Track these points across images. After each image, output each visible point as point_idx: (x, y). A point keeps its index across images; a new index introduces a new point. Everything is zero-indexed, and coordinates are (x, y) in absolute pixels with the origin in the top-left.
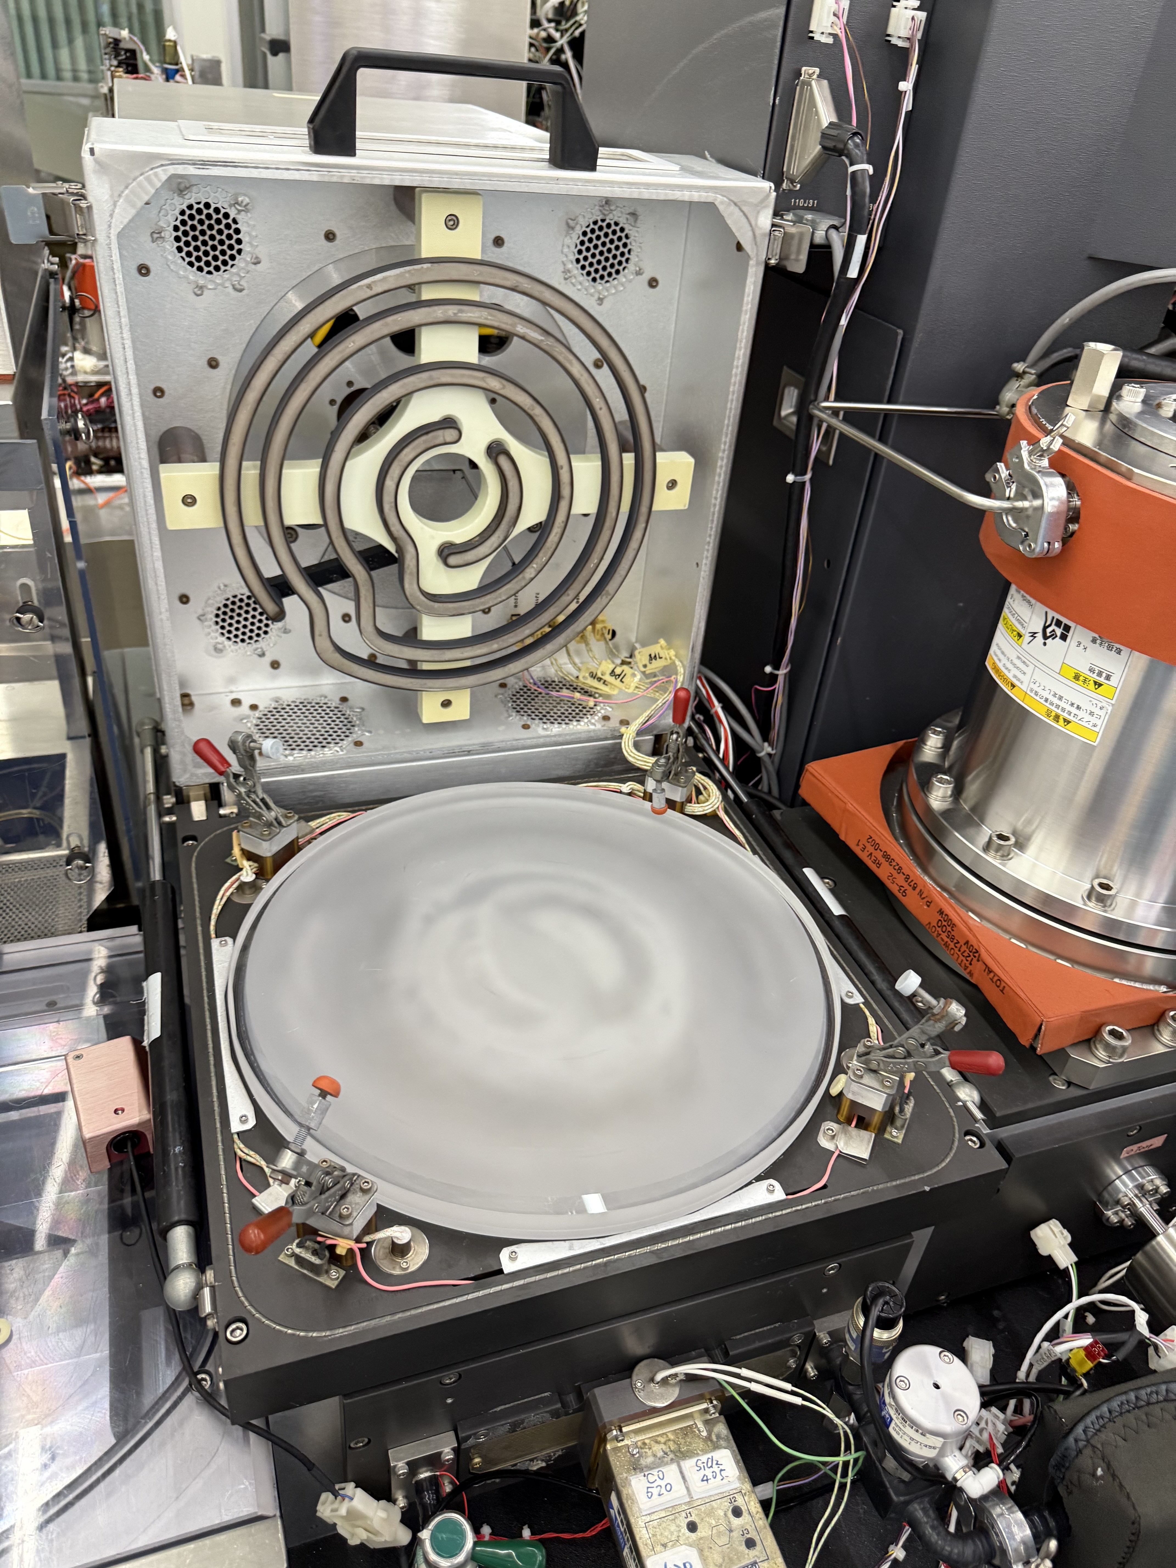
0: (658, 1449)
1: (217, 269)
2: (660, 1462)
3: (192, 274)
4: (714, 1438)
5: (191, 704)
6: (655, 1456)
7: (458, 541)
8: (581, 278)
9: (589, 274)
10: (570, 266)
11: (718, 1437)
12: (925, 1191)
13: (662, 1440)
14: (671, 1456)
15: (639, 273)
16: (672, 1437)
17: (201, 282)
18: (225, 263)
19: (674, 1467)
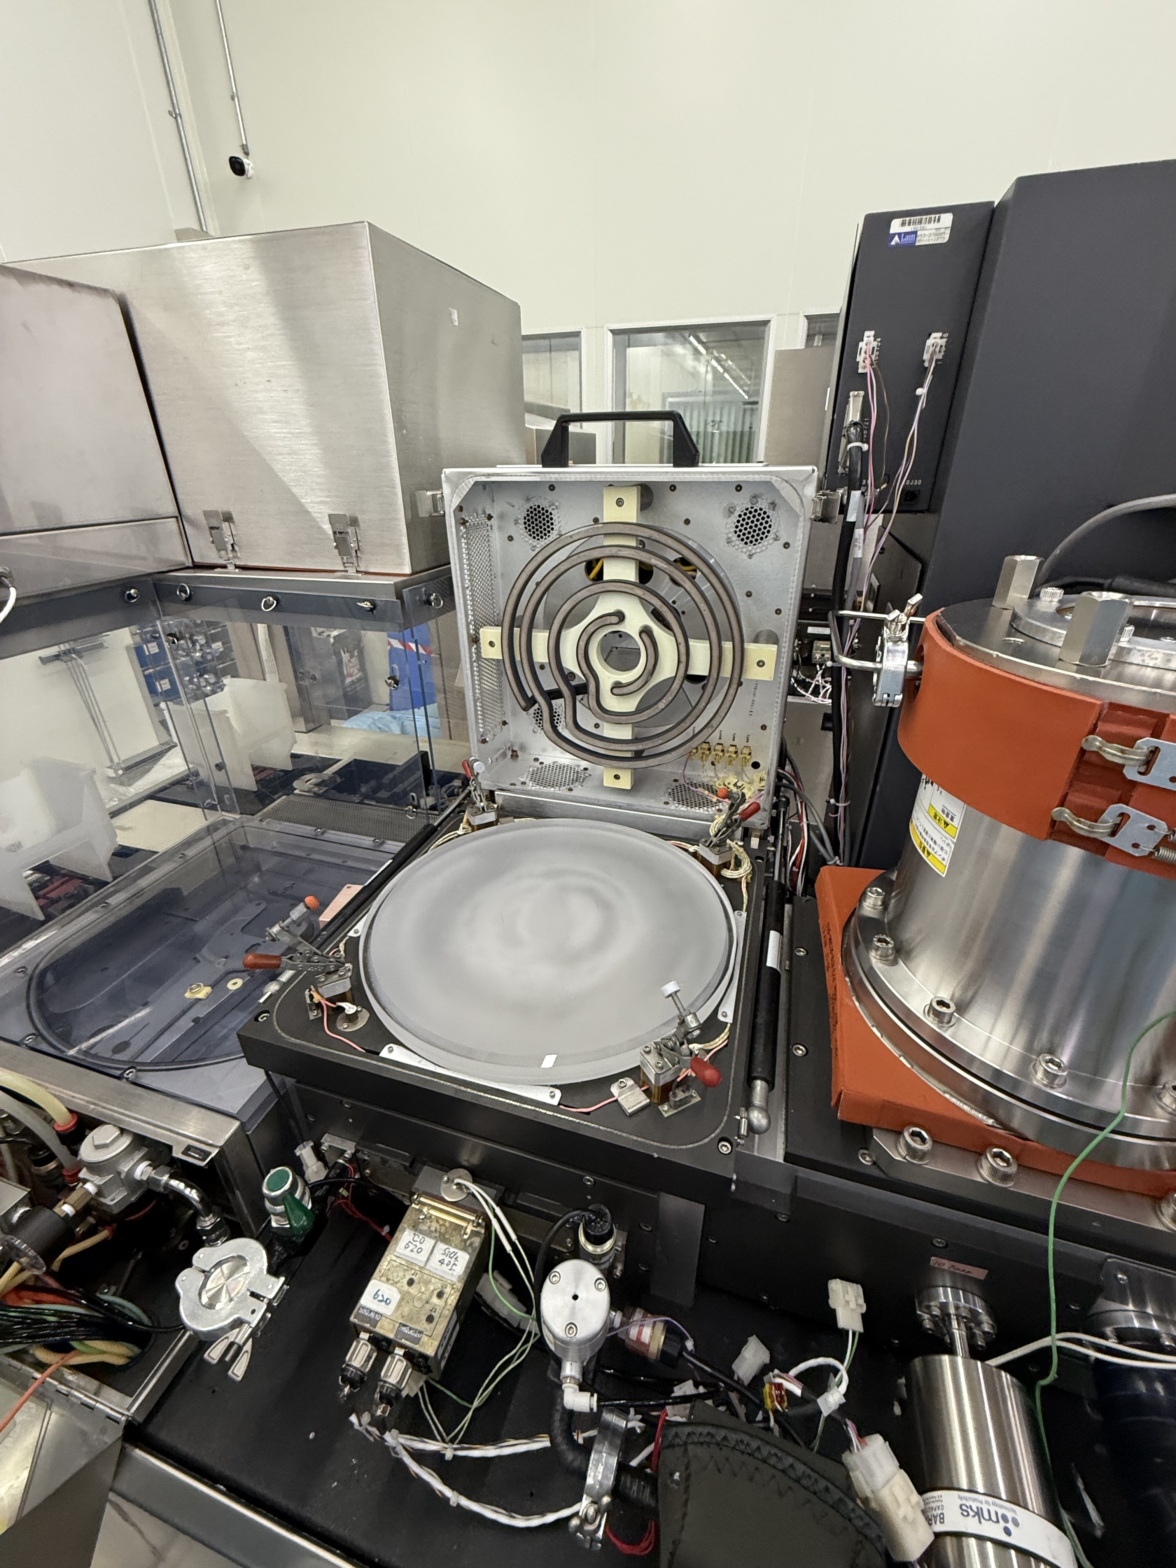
0: (434, 1226)
1: (542, 537)
2: (428, 1233)
3: (531, 541)
4: (468, 1243)
5: (517, 756)
6: (429, 1227)
7: (623, 682)
8: (738, 543)
9: (742, 540)
10: (730, 535)
11: (471, 1244)
12: (652, 1156)
13: (441, 1222)
14: (437, 1235)
15: (776, 539)
16: (447, 1224)
17: (534, 544)
18: (545, 535)
19: (433, 1242)
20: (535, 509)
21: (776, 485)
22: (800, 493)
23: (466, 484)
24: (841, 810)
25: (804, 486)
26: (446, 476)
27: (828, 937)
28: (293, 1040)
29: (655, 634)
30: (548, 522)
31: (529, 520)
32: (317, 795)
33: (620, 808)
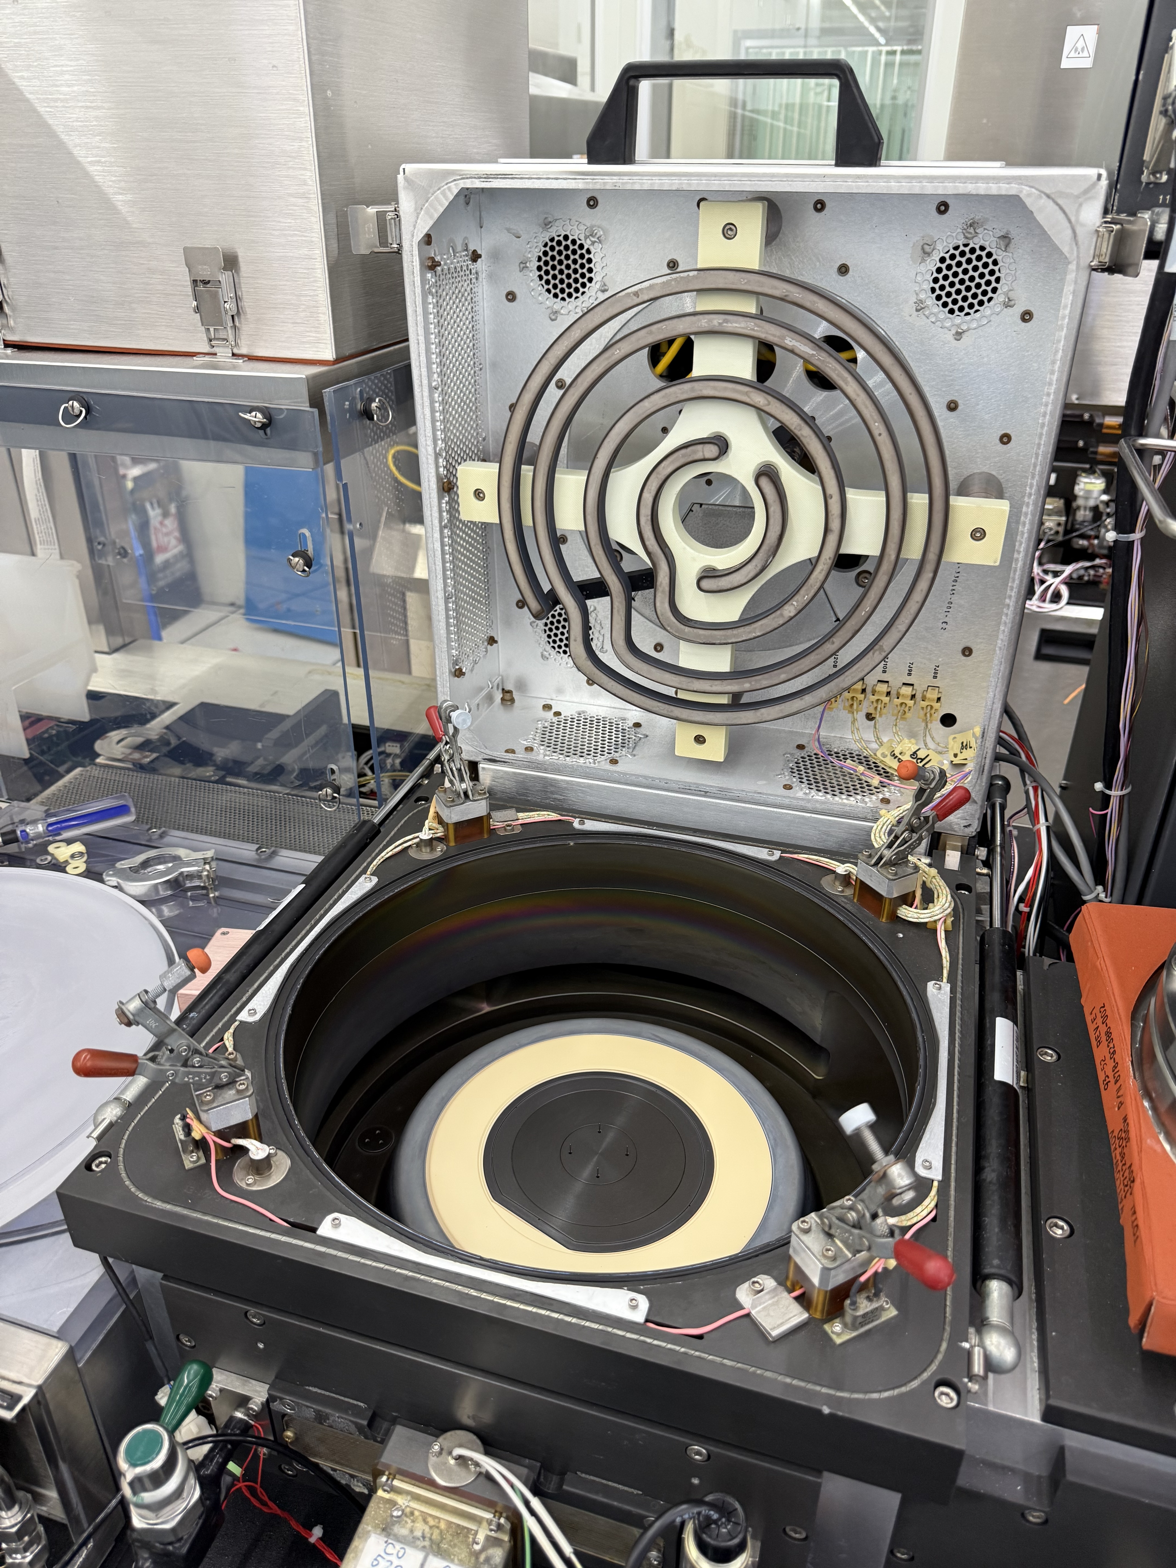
0: (420, 1528)
1: (570, 295)
2: (410, 1541)
3: (549, 301)
4: (482, 1558)
5: (513, 701)
6: (412, 1531)
7: (720, 567)
8: (935, 310)
9: (945, 305)
10: (922, 296)
11: (488, 1560)
12: (819, 1412)
13: (432, 1522)
14: (427, 1543)
15: (1008, 304)
16: (443, 1525)
17: (556, 307)
18: (577, 290)
19: (420, 1555)
20: (559, 243)
21: (1028, 202)
22: (1073, 219)
23: (444, 194)
24: (1114, 803)
25: (1081, 205)
26: (406, 179)
27: (1103, 1029)
28: (159, 1204)
29: (784, 478)
30: (582, 266)
31: (546, 263)
32: (140, 767)
33: (706, 794)
